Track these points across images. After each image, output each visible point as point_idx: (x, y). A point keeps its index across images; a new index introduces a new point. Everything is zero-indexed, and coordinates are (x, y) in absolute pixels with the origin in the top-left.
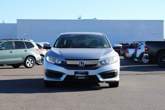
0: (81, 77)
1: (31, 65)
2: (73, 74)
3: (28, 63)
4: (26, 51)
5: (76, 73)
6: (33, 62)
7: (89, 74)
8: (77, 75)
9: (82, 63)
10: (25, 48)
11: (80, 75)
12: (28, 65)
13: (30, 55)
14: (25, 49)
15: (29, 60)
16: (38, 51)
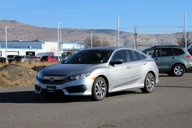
0: (51, 90)
1: (180, 73)
2: (45, 88)
3: (176, 71)
4: (173, 58)
5: (47, 87)
6: (182, 70)
7: (57, 89)
8: (48, 89)
9: (52, 78)
10: (173, 55)
11: (50, 89)
12: (176, 73)
13: (178, 62)
14: (173, 57)
15: (177, 68)
16: (189, 58)
